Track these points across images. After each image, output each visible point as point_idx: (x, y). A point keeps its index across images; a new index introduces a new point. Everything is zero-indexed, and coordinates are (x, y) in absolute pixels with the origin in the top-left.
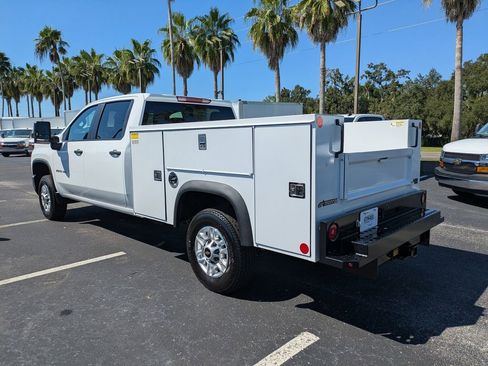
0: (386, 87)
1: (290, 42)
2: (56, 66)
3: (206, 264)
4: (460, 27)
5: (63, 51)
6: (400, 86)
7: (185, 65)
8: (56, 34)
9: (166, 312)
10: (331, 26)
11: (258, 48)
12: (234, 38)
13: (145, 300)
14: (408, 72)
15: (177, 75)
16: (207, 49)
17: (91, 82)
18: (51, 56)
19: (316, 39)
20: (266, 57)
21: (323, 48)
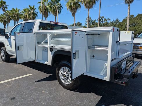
0: (104, 23)
1: (78, 8)
2: (4, 13)
3: (63, 79)
4: (129, 6)
5: (7, 8)
6: (108, 23)
7: (46, 14)
8: (4, 3)
9: (51, 97)
10: (91, 4)
11: (69, 9)
12: (61, 6)
13: (42, 93)
14: (110, 19)
15: (43, 17)
16: (53, 9)
17: (16, 18)
18: (3, 9)
19: (87, 8)
20: (71, 12)
21: (89, 10)
